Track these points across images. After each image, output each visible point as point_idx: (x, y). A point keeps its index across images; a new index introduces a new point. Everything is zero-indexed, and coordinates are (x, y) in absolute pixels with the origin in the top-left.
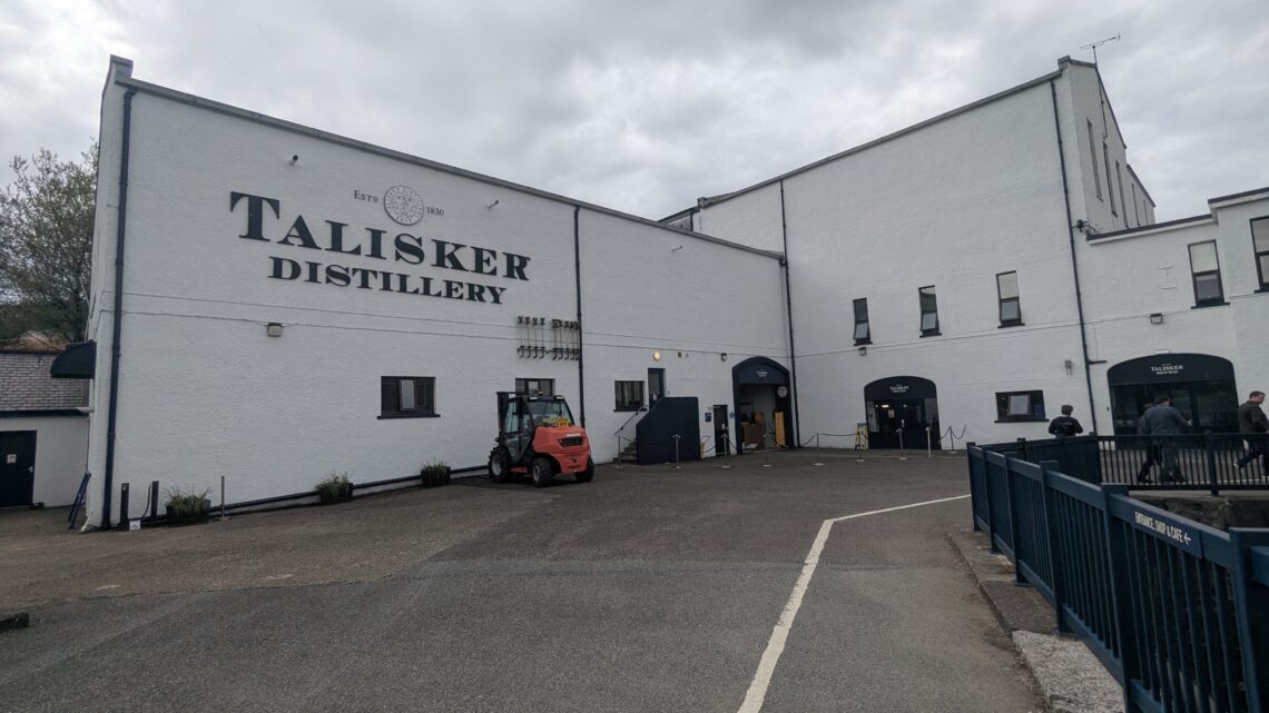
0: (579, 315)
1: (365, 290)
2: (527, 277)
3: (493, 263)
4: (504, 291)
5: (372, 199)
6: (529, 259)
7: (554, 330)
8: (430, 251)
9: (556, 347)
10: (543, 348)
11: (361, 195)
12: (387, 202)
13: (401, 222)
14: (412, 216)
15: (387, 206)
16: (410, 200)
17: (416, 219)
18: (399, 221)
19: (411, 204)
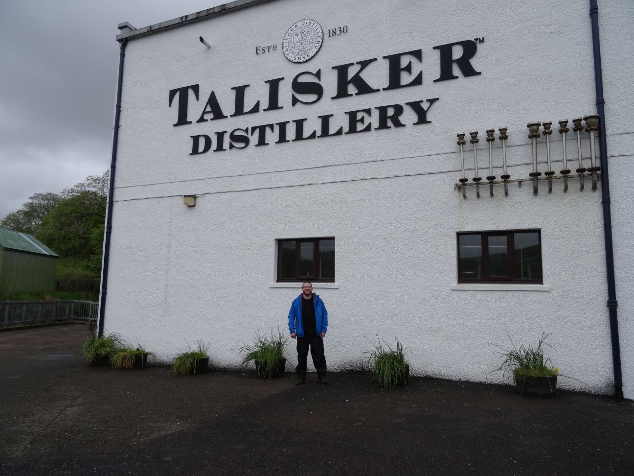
0: (600, 103)
1: (263, 148)
2: (477, 70)
3: (416, 68)
4: (436, 104)
5: (271, 49)
6: (482, 41)
7: (532, 144)
8: (330, 83)
9: (535, 172)
10: (505, 177)
11: (261, 49)
12: (285, 45)
13: (299, 61)
14: (311, 49)
15: (285, 49)
16: (308, 32)
17: (315, 50)
18: (297, 60)
19: (308, 36)
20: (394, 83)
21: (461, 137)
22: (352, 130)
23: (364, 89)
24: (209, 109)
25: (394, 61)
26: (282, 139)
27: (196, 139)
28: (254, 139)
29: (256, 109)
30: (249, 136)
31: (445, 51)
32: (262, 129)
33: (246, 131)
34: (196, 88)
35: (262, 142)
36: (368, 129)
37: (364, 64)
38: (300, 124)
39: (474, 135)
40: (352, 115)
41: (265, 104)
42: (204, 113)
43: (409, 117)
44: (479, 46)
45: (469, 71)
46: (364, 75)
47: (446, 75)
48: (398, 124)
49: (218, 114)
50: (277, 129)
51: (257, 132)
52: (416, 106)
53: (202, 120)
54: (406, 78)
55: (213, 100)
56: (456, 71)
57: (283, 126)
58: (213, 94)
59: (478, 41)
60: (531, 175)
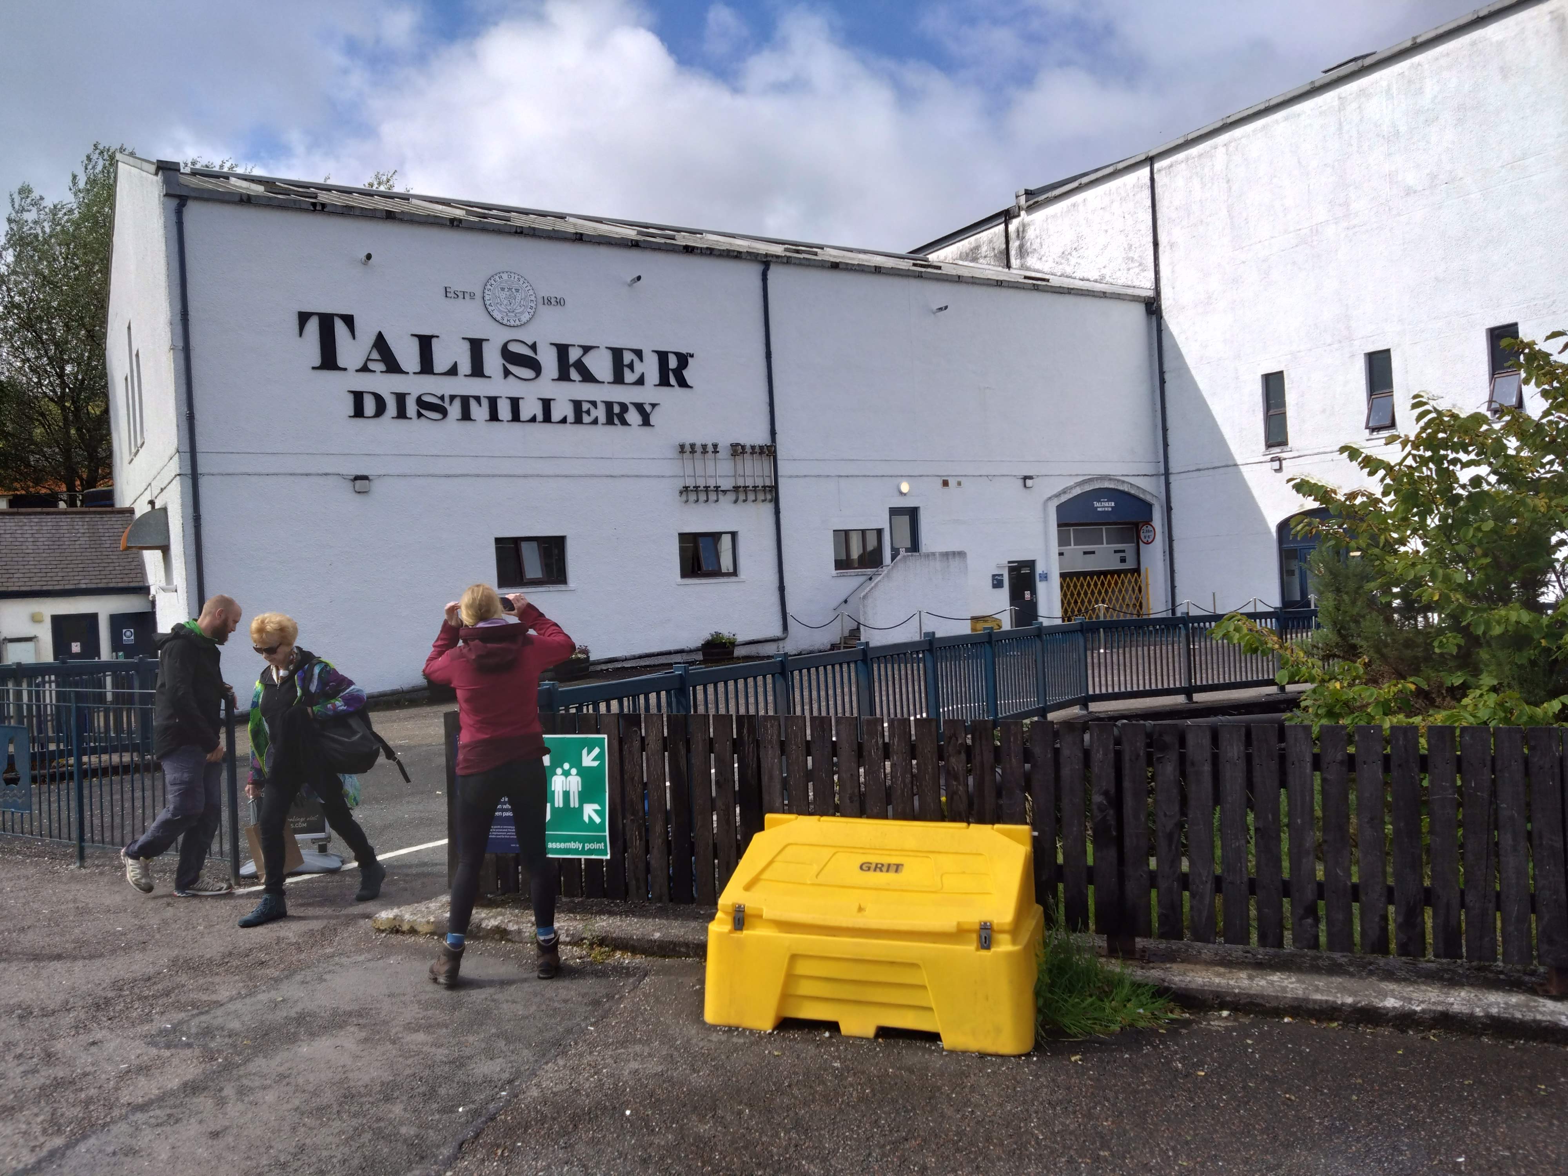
0: (773, 433)
1: (467, 424)
2: (689, 383)
3: (639, 368)
4: (657, 408)
5: (467, 296)
6: (692, 356)
7: (734, 460)
8: (548, 360)
9: (737, 484)
10: (717, 487)
11: (453, 292)
12: (487, 297)
13: (508, 324)
14: (522, 313)
15: (488, 303)
16: (517, 291)
17: (527, 317)
18: (504, 322)
19: (519, 296)
20: (619, 379)
21: (682, 447)
22: (578, 420)
23: (588, 377)
24: (375, 355)
25: (617, 354)
26: (494, 416)
27: (358, 397)
28: (455, 410)
29: (453, 371)
30: (446, 405)
31: (663, 357)
32: (465, 401)
33: (442, 398)
34: (349, 320)
35: (466, 416)
36: (595, 422)
37: (586, 349)
38: (515, 403)
39: (693, 446)
40: (577, 405)
41: (465, 367)
42: (368, 359)
43: (633, 416)
44: (690, 359)
45: (683, 383)
46: (588, 361)
47: (664, 382)
48: (624, 423)
49: (393, 366)
50: (485, 403)
51: (457, 403)
52: (640, 407)
53: (365, 369)
54: (629, 377)
55: (380, 343)
56: (673, 381)
57: (493, 402)
58: (380, 336)
59: (688, 356)
60: (734, 487)
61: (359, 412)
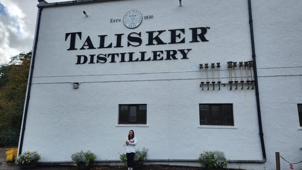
0: (254, 56)
1: (113, 63)
2: (207, 39)
7: (229, 70)
9: (231, 81)
10: (219, 82)
11: (113, 20)
12: (125, 20)
13: (131, 27)
14: (136, 23)
15: (124, 22)
17: (138, 24)
18: (130, 27)
19: (136, 17)
20: (173, 41)
21: (201, 65)
22: (155, 59)
23: (160, 42)
24: (86, 44)
25: (173, 32)
26: (123, 60)
27: (79, 57)
28: (109, 59)
29: (110, 46)
30: (107, 58)
31: (194, 30)
32: (113, 55)
33: (105, 55)
34: (80, 34)
35: (113, 61)
36: (162, 59)
37: (160, 32)
38: (131, 54)
39: (206, 65)
40: (155, 53)
41: (115, 44)
42: (84, 45)
43: (179, 55)
44: (208, 30)
45: (204, 40)
46: (160, 36)
47: (194, 40)
48: (175, 58)
49: (91, 47)
50: (120, 56)
51: (110, 56)
52: (182, 51)
53: (82, 48)
54: (178, 40)
55: (88, 40)
56: (199, 39)
57: (123, 55)
58: (89, 37)
59: (207, 28)
60: (229, 82)
61: (79, 62)
